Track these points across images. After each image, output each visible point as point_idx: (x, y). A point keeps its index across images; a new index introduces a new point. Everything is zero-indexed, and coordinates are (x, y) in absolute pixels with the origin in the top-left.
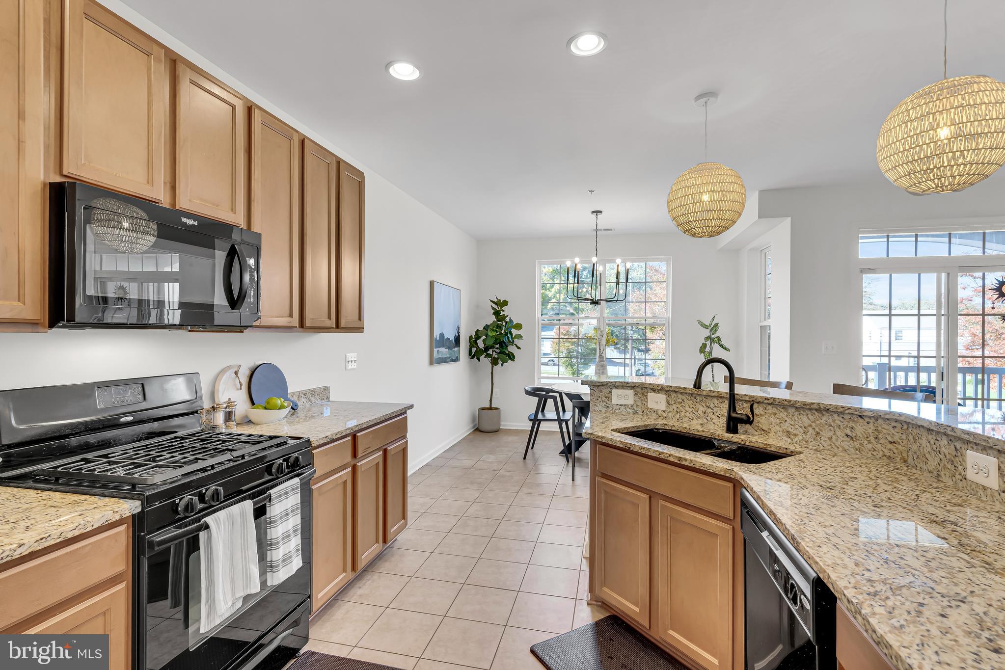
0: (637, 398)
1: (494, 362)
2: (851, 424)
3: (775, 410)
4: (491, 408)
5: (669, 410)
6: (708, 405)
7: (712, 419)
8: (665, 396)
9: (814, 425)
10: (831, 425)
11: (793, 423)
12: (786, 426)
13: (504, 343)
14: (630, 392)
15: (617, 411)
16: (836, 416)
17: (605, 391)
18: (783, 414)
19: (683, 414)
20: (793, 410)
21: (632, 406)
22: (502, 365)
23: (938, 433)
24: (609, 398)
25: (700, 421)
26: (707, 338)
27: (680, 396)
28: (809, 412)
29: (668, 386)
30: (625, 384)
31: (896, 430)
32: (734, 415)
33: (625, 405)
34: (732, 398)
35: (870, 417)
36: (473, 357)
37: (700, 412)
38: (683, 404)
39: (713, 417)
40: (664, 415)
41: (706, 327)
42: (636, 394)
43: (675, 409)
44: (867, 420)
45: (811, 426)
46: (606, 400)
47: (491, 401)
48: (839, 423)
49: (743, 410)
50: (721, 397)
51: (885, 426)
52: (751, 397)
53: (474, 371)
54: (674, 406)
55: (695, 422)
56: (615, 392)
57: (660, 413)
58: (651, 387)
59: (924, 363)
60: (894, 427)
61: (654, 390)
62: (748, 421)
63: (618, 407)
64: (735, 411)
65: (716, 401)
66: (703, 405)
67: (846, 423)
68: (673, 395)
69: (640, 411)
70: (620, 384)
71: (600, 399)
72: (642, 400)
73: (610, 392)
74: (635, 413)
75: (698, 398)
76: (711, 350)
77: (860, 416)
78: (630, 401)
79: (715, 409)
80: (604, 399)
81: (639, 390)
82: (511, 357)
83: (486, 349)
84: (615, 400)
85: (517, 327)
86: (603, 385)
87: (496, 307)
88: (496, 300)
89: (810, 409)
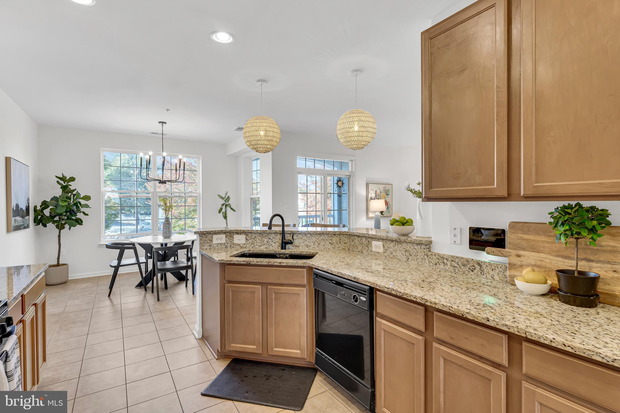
0: (227, 239)
1: (60, 227)
2: (331, 238)
3: (301, 236)
4: (58, 265)
5: (247, 243)
6: (269, 237)
7: (271, 244)
8: (245, 236)
9: (317, 240)
10: (324, 240)
11: (309, 241)
12: (306, 243)
13: (73, 211)
14: (224, 236)
15: (216, 248)
16: (326, 235)
17: (209, 236)
18: (305, 238)
19: (255, 244)
20: (309, 235)
21: (224, 243)
22: (70, 229)
23: (362, 237)
24: (211, 241)
25: (265, 246)
26: (223, 205)
27: (253, 235)
28: (315, 235)
29: (247, 230)
30: (220, 232)
31: (346, 238)
32: (284, 241)
33: (221, 244)
34: (283, 233)
35: (338, 234)
36: (38, 224)
37: (265, 242)
38: (255, 239)
39: (272, 243)
40: (244, 246)
41: (222, 198)
42: (226, 237)
43: (251, 242)
44: (337, 236)
45: (316, 241)
46: (210, 242)
47: (58, 258)
48: (327, 238)
49: (288, 237)
50: (276, 233)
51: (343, 237)
52: (291, 231)
53: (38, 234)
54: (250, 241)
55: (262, 247)
56: (215, 237)
57: (241, 245)
58: (236, 231)
60: (346, 237)
61: (238, 233)
62: (291, 243)
63: (217, 245)
64: (285, 239)
65: (273, 235)
66: (267, 238)
67: (329, 238)
68: (250, 235)
69: (229, 246)
70: (218, 232)
71: (206, 242)
72: (230, 240)
73: (212, 237)
74: (226, 247)
75: (264, 235)
76: (226, 211)
77: (334, 235)
78: (224, 241)
79: (273, 239)
80: (208, 241)
81: (228, 234)
82: (79, 222)
83: (52, 217)
84: (215, 241)
85: (86, 198)
86: (208, 233)
87: (62, 182)
88: (61, 176)
89: (316, 234)
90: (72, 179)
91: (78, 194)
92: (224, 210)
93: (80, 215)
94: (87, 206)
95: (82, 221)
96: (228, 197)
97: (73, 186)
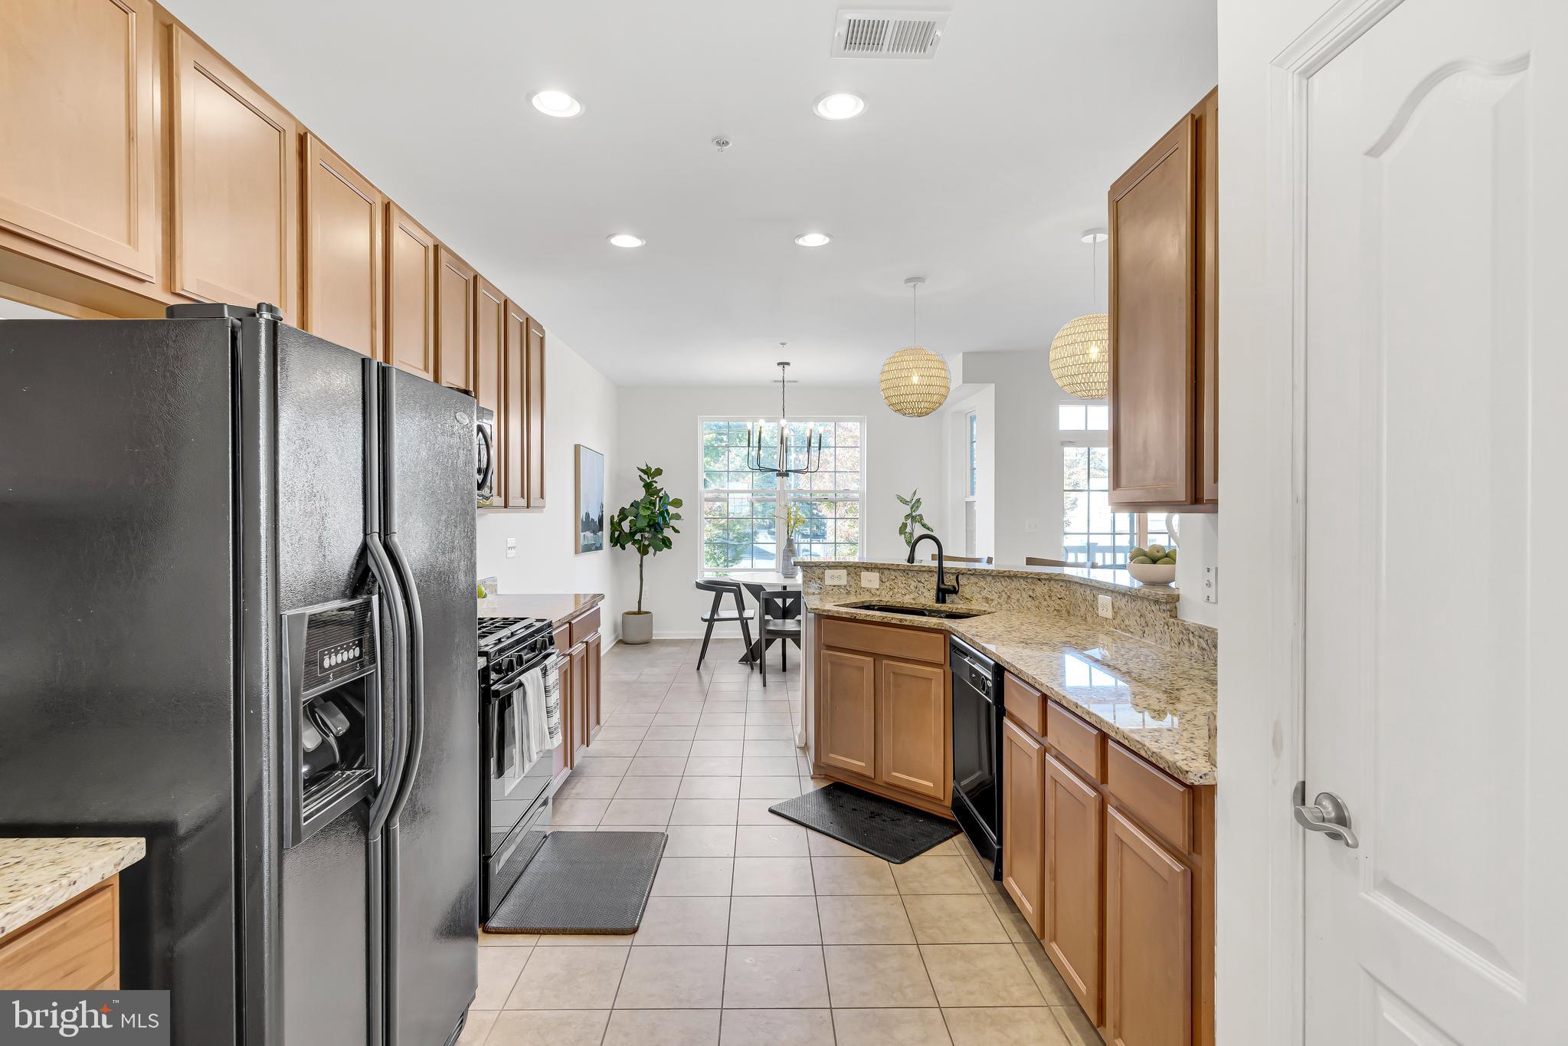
0: (850, 578)
1: (643, 551)
2: (1033, 587)
3: (976, 580)
4: (639, 612)
5: (882, 587)
6: (919, 579)
7: (923, 593)
8: (878, 574)
9: (1006, 589)
10: (1018, 589)
11: (990, 590)
12: (985, 593)
13: (658, 524)
14: (844, 572)
15: (830, 592)
16: (1022, 580)
17: (818, 571)
18: (982, 583)
19: (896, 590)
20: (991, 578)
21: (845, 586)
22: (654, 554)
23: (1083, 585)
24: (822, 579)
25: (912, 596)
27: (893, 573)
28: (1002, 580)
29: (880, 564)
30: (837, 564)
31: (1062, 588)
32: (942, 586)
33: (838, 586)
34: (941, 572)
35: (1045, 579)
36: (615, 545)
37: (912, 587)
38: (896, 581)
39: (924, 590)
40: (878, 593)
41: (906, 502)
42: (848, 574)
43: (889, 586)
44: (1044, 582)
45: (1003, 591)
46: (820, 582)
47: (640, 602)
48: (1024, 586)
49: (949, 581)
50: (930, 571)
51: (1055, 586)
52: (957, 569)
53: (615, 561)
54: (887, 584)
55: (907, 597)
56: (828, 573)
57: (873, 591)
58: (864, 566)
60: (1062, 586)
61: (867, 569)
62: (955, 591)
63: (831, 588)
64: (943, 582)
65: (926, 575)
66: (915, 580)
67: (1029, 586)
68: (887, 572)
69: (853, 591)
70: (833, 564)
71: (813, 581)
72: (855, 580)
73: (823, 573)
74: (848, 593)
76: (913, 530)
77: (1039, 579)
78: (843, 582)
79: (926, 583)
80: (817, 580)
81: (851, 570)
82: (667, 543)
83: (632, 534)
84: (828, 581)
85: (676, 503)
86: (816, 566)
87: (645, 477)
88: (645, 468)
89: (1004, 577)
90: (659, 472)
91: (666, 496)
92: (908, 530)
93: (668, 533)
94: (678, 517)
95: (671, 543)
96: (918, 501)
97: (660, 483)
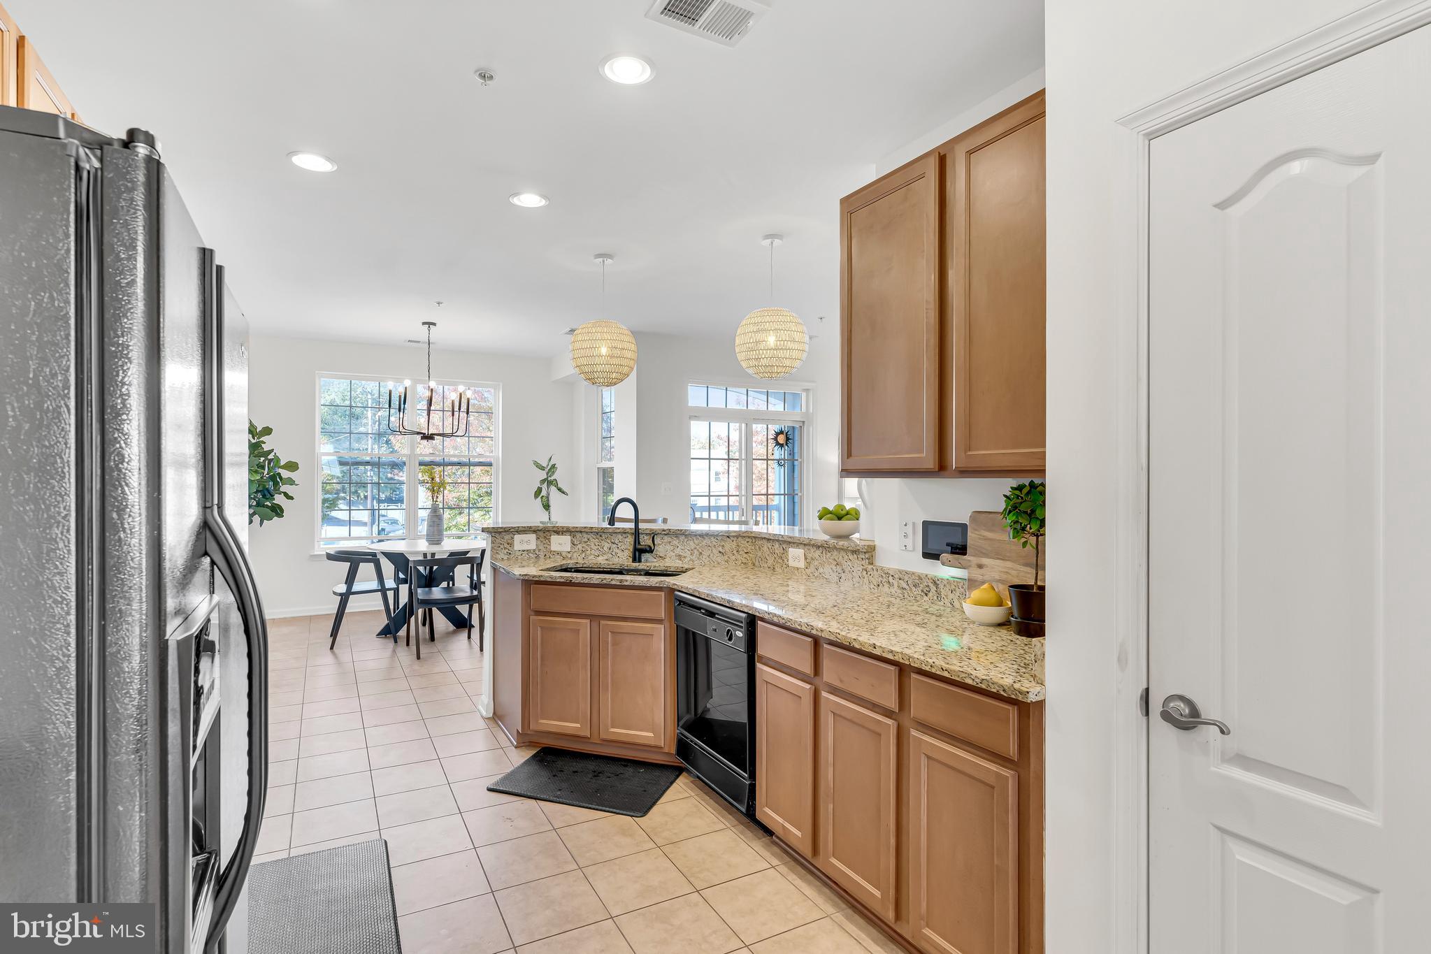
0: (539, 542)
2: (722, 543)
3: (669, 539)
5: (574, 550)
6: (613, 541)
7: (616, 553)
8: (569, 537)
9: (698, 547)
10: (709, 547)
11: (683, 548)
12: (678, 551)
13: (268, 490)
14: (534, 536)
15: (519, 557)
16: (712, 538)
17: (507, 537)
18: (675, 542)
19: (588, 552)
20: (683, 537)
21: (534, 551)
22: (261, 524)
23: (774, 540)
24: (511, 544)
25: (606, 557)
26: (543, 481)
27: (585, 535)
28: (695, 538)
29: (574, 527)
30: (527, 529)
31: (749, 543)
32: (638, 547)
33: (527, 550)
34: (637, 533)
35: (734, 537)
37: (605, 548)
38: (588, 543)
39: (617, 551)
40: (569, 555)
41: (543, 468)
42: (538, 538)
43: (581, 549)
44: (732, 538)
45: (695, 549)
46: (508, 547)
48: (714, 543)
49: (645, 541)
50: (625, 533)
51: (743, 542)
52: (651, 530)
54: (580, 546)
55: (600, 558)
56: (517, 537)
57: (564, 554)
58: (555, 529)
59: (733, 501)
60: (748, 542)
61: (557, 533)
62: (650, 551)
63: (520, 553)
64: (639, 543)
65: (620, 536)
66: (609, 541)
67: (719, 543)
68: (579, 535)
69: (543, 554)
70: (522, 529)
71: (502, 546)
72: (544, 544)
73: (512, 538)
74: (538, 557)
75: (603, 536)
76: (548, 494)
77: (728, 537)
78: (533, 546)
79: (620, 545)
80: (506, 545)
81: (541, 534)
82: (278, 511)
84: (517, 546)
85: (290, 466)
86: (505, 532)
87: (250, 437)
88: (249, 426)
90: (267, 431)
91: (277, 459)
92: (544, 493)
93: (279, 499)
94: (291, 482)
95: (282, 511)
96: (553, 466)
97: (268, 443)
